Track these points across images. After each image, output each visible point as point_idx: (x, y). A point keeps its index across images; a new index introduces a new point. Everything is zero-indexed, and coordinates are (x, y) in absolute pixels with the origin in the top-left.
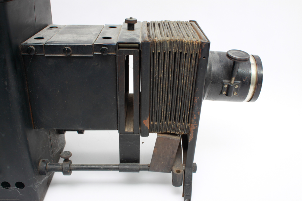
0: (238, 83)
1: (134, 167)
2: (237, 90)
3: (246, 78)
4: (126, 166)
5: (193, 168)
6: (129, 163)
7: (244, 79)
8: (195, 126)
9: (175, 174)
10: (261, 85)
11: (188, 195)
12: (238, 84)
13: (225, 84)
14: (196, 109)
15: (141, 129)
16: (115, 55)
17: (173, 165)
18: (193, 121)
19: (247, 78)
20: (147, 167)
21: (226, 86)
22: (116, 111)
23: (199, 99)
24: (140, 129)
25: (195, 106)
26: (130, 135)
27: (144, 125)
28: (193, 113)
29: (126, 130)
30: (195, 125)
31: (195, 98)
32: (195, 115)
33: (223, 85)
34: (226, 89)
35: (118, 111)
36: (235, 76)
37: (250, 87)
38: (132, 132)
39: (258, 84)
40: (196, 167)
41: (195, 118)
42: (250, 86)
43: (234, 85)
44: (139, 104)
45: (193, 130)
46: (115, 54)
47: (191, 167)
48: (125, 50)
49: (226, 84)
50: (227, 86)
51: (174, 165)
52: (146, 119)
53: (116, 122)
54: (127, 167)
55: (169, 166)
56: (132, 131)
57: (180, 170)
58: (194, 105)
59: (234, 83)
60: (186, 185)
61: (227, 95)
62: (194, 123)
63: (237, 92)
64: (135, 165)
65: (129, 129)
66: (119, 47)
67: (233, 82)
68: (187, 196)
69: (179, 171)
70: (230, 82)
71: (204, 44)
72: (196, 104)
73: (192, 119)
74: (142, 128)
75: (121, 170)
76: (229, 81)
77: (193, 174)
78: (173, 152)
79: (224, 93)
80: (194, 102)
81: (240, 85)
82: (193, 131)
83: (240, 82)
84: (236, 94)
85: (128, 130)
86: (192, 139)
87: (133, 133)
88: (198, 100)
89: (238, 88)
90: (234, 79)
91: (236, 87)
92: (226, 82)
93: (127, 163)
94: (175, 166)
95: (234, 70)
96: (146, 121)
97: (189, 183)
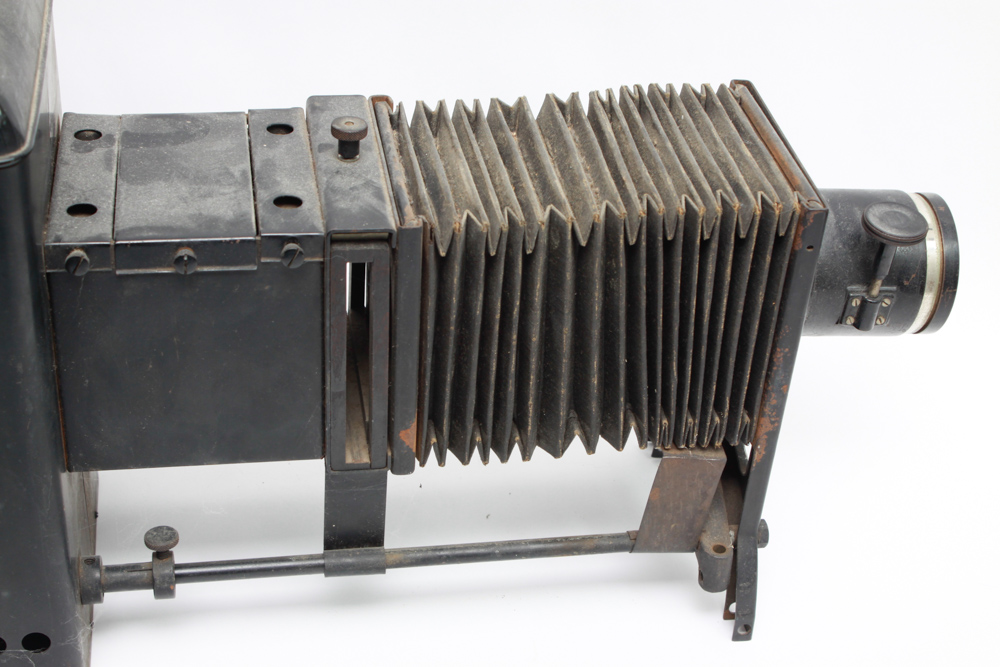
0: (891, 291)
1: (371, 559)
2: (885, 312)
3: (913, 276)
4: (348, 556)
5: (762, 537)
6: (352, 547)
7: (908, 279)
8: (772, 423)
9: (712, 557)
10: (955, 293)
11: (745, 612)
12: (890, 294)
13: (853, 297)
14: (778, 378)
15: (392, 455)
16: (322, 263)
17: (702, 531)
18: (767, 410)
19: (916, 277)
20: (627, 541)
21: (856, 303)
22: (320, 409)
23: (787, 353)
24: (390, 454)
25: (778, 370)
26: (362, 472)
27: (403, 443)
28: (769, 388)
29: (349, 460)
30: (773, 420)
31: (778, 350)
32: (773, 395)
33: (848, 299)
34: (856, 310)
35: (328, 410)
36: (883, 277)
37: (924, 301)
38: (367, 463)
39: (945, 290)
40: (766, 532)
41: (773, 402)
42: (922, 298)
43: (878, 299)
44: (387, 386)
45: (768, 434)
46: (322, 260)
47: (753, 534)
48: (351, 251)
49: (857, 297)
50: (859, 303)
51: (704, 531)
52: (407, 428)
53: (319, 437)
54: (349, 560)
55: (690, 534)
56: (366, 459)
57: (723, 545)
58: (775, 368)
59: (880, 291)
60: (741, 585)
61: (858, 325)
62: (769, 416)
63: (885, 317)
64: (372, 554)
65: (357, 455)
66: (334, 241)
67: (875, 292)
68: (743, 615)
69: (720, 549)
70: (868, 291)
71: (812, 214)
72: (778, 366)
73: (765, 405)
74: (395, 452)
75: (329, 571)
76: (865, 288)
77: (760, 550)
78: (705, 494)
79: (851, 320)
80: (775, 360)
81: (895, 295)
82: (765, 437)
83: (895, 288)
84: (883, 320)
85: (354, 458)
86: (760, 457)
87: (371, 467)
88: (785, 357)
89: (889, 306)
90: (879, 282)
91: (884, 305)
92: (857, 289)
93: (347, 547)
94: (709, 533)
95: (882, 262)
96: (409, 431)
97: (749, 580)
